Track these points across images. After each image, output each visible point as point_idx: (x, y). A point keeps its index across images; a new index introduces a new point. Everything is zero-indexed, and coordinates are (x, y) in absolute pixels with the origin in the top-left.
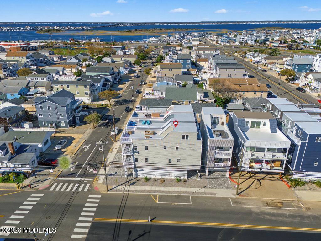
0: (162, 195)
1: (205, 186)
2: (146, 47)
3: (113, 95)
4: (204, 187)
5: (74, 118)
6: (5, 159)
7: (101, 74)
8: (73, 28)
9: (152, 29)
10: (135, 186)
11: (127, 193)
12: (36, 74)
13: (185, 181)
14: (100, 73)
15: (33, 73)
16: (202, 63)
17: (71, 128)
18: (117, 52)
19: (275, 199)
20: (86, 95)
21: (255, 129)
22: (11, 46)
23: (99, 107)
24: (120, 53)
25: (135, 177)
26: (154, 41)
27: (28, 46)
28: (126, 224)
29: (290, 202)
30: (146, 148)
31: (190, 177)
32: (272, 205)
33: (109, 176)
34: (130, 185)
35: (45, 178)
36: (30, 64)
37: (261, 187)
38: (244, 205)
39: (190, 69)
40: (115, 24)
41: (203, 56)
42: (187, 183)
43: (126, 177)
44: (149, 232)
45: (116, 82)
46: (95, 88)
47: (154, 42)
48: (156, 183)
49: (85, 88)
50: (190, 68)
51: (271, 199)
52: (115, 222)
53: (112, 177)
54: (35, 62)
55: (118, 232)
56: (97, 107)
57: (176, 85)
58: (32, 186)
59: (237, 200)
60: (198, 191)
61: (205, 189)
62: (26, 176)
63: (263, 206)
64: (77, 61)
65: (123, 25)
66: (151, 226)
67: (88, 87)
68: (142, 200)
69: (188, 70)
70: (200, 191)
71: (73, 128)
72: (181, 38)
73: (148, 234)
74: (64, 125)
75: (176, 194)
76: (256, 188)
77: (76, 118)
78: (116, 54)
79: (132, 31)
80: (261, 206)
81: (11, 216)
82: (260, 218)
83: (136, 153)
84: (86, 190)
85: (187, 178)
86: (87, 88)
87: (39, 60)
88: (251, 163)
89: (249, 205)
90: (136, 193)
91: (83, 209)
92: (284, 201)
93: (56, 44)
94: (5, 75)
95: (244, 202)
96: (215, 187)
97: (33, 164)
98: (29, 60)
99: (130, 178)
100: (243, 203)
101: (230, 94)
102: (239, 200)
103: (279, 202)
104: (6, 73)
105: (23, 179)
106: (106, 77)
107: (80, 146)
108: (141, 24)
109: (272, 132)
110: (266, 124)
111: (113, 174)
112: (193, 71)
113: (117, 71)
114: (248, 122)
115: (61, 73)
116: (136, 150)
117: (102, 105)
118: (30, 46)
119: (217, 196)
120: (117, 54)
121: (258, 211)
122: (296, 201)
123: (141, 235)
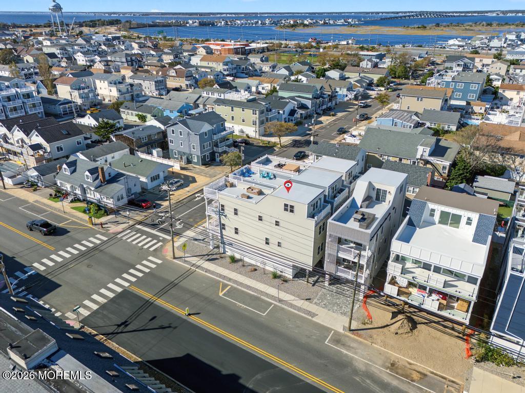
0: (235, 288)
1: (310, 299)
2: (423, 56)
3: (287, 129)
4: (307, 299)
5: (213, 154)
6: (92, 186)
7: (299, 97)
8: (331, 22)
9: (471, 23)
10: (213, 263)
11: (194, 269)
12: (218, 87)
13: (286, 281)
14: (297, 95)
15: (214, 87)
16: (508, 94)
17: (203, 168)
18: (361, 63)
19: (415, 363)
20: (253, 124)
21: (447, 228)
22: (223, 46)
23: (264, 145)
24: (367, 64)
25: (222, 252)
26: (454, 45)
27: (243, 48)
28: (159, 306)
29: (444, 380)
30: (236, 212)
31: (298, 278)
32: (400, 371)
33: (194, 240)
34: (209, 260)
35: (125, 220)
36: (226, 73)
37: (410, 334)
38: (347, 350)
39: (472, 103)
40: (410, 14)
41: (521, 80)
42: (286, 285)
43: (211, 248)
44: (175, 328)
45: (319, 111)
46: (270, 116)
47: (453, 47)
48: (243, 269)
49: (253, 114)
50: (474, 100)
51: (409, 361)
52: (148, 299)
53: (196, 242)
54: (235, 71)
55: (141, 312)
56: (261, 145)
57: (410, 127)
58: (104, 226)
59: (343, 339)
60: (291, 302)
61: (307, 303)
62: (107, 211)
63: (379, 366)
64: (287, 73)
65: (421, 16)
66: (185, 321)
67: (257, 112)
68: (204, 285)
69: (468, 103)
70: (295, 303)
71: (207, 167)
72: (519, 43)
73: (171, 329)
74: (195, 160)
75: (256, 294)
76: (397, 333)
77: (216, 154)
78: (359, 66)
79: (428, 28)
80: (376, 364)
81: (60, 251)
82: (355, 379)
83: (223, 216)
84: (152, 249)
85: (291, 277)
86: (256, 114)
87: (240, 68)
88: (410, 287)
89: (356, 353)
90: (204, 273)
91: (129, 270)
92: (432, 375)
93: (286, 47)
94: (187, 85)
95: (351, 346)
96: (323, 306)
97: (118, 200)
98: (226, 67)
99: (216, 250)
100: (349, 346)
101: (508, 159)
102: (347, 339)
103: (418, 372)
104: (188, 83)
105: (103, 215)
106: (304, 101)
107: (194, 192)
108: (458, 14)
109: (475, 240)
110: (472, 222)
111: (200, 240)
112: (479, 106)
113: (330, 93)
114: (433, 210)
115: (254, 89)
116: (223, 212)
117: (269, 142)
118: (246, 48)
119: (314, 319)
120: (361, 65)
121: (362, 368)
122: (457, 384)
123: (162, 328)
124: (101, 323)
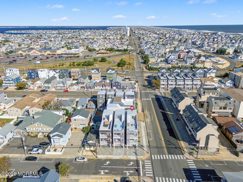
44: (167, 140)
55: (170, 147)
66: (164, 140)
123: (170, 142)
124: (180, 152)
